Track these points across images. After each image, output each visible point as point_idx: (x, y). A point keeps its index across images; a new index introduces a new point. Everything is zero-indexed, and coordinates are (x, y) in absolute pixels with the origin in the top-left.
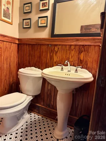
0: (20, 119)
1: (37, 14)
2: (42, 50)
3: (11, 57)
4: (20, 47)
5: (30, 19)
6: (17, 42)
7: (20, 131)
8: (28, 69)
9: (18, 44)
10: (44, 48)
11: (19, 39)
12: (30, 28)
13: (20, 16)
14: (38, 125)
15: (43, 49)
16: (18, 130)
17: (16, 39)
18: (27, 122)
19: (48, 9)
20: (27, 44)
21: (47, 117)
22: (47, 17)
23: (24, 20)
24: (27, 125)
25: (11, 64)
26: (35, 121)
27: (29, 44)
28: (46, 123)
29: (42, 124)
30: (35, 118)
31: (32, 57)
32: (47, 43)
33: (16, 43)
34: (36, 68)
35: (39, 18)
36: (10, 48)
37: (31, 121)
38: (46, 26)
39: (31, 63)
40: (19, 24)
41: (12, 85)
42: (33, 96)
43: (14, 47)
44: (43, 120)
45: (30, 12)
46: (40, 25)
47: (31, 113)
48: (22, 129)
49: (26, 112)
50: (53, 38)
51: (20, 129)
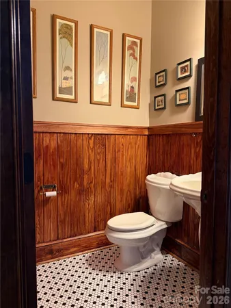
0: (145, 258)
1: (174, 85)
2: (182, 143)
3: (136, 156)
4: (151, 140)
5: (164, 95)
6: (147, 133)
7: (142, 273)
8: (160, 176)
9: (148, 136)
10: (185, 139)
11: (148, 128)
12: (164, 108)
13: (151, 92)
14: (173, 274)
15: (183, 141)
16: (139, 271)
17: (145, 128)
18: (156, 265)
19: (190, 76)
20: (160, 135)
21: (193, 268)
22: (188, 88)
23: (155, 97)
24: (155, 269)
25: (138, 167)
26: (171, 268)
27: (163, 135)
28: (188, 276)
29: (180, 275)
30: (171, 264)
31: (167, 155)
32: (190, 131)
33: (145, 135)
34: (173, 173)
35: (177, 91)
36: (136, 144)
37: (163, 266)
38: (188, 104)
39: (166, 165)
40: (150, 104)
41: (139, 200)
42: (167, 223)
43: (142, 141)
44: (185, 270)
45: (164, 85)
46: (178, 103)
47: (167, 253)
48: (146, 272)
49: (158, 249)
50: (198, 123)
51: (143, 271)
